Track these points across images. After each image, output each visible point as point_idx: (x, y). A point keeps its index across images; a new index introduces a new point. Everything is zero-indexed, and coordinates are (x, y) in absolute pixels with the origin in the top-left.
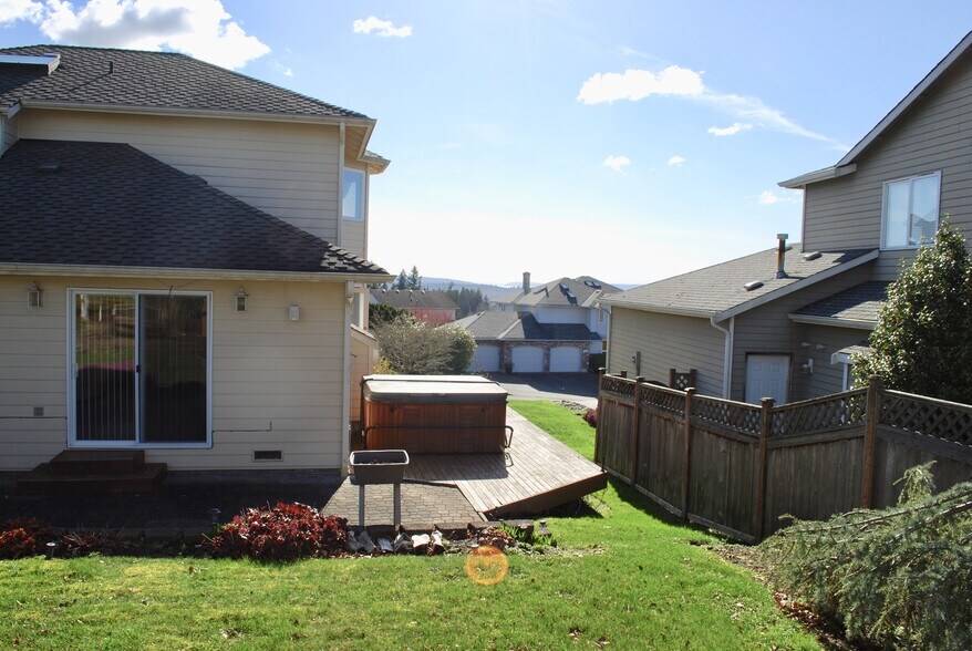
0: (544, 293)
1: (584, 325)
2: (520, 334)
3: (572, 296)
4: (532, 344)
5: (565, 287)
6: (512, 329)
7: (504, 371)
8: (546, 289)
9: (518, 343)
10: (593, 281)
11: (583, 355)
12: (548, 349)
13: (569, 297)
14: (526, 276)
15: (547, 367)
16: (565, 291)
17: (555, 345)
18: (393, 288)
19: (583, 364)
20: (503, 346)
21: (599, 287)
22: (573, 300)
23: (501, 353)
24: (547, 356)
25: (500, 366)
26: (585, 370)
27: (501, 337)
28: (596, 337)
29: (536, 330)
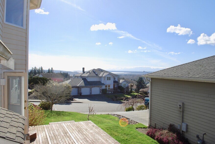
0: (89, 73)
1: (100, 81)
2: (83, 85)
3: (96, 73)
4: (87, 87)
5: (94, 71)
6: (81, 83)
7: (79, 95)
8: (89, 72)
9: (83, 87)
10: (101, 70)
11: (100, 89)
12: (91, 88)
13: (96, 74)
14: (83, 69)
15: (91, 93)
16: (94, 72)
17: (93, 87)
18: (47, 73)
19: (100, 92)
20: (79, 88)
21: (103, 71)
22: (97, 75)
23: (78, 90)
24: (91, 90)
25: (78, 94)
26: (101, 93)
27: (78, 85)
28: (103, 84)
29: (87, 83)
